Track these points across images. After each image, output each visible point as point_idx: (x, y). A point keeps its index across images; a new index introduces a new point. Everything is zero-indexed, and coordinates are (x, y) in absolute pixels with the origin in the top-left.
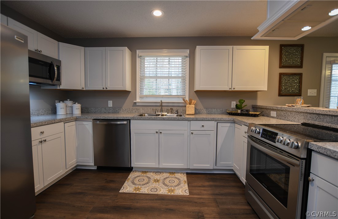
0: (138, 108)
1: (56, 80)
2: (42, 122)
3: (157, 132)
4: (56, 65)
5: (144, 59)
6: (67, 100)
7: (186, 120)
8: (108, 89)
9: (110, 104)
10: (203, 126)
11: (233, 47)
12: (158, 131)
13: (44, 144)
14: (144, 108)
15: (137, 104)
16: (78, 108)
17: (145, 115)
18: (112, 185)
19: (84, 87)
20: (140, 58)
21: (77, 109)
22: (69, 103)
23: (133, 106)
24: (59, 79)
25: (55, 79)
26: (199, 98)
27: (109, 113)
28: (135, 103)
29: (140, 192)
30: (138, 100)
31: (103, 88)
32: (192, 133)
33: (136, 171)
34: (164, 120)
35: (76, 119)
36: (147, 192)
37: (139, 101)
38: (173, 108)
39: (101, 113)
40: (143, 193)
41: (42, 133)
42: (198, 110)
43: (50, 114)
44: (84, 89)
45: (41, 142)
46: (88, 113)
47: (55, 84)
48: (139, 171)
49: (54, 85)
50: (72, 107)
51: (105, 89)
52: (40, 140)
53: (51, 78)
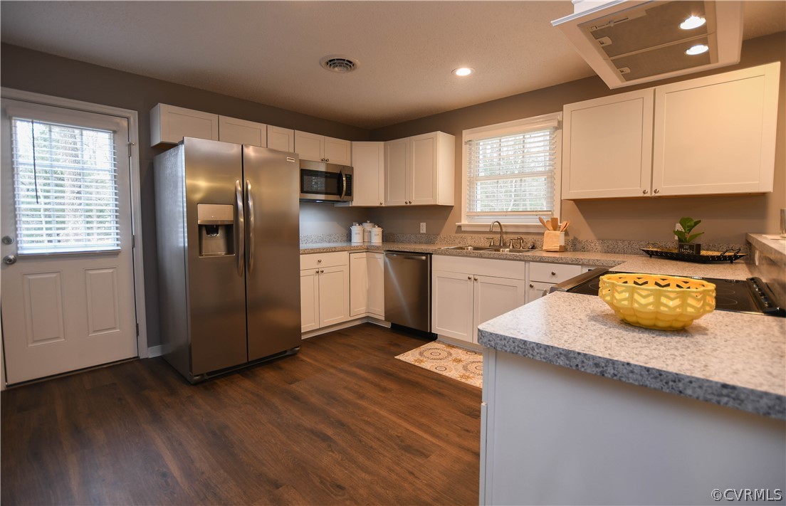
0: (464, 235)
1: (345, 195)
2: (319, 249)
3: (469, 278)
4: (346, 175)
5: (478, 144)
6: (366, 222)
7: (521, 260)
8: (413, 204)
9: (423, 228)
10: (553, 274)
11: (655, 90)
12: (471, 276)
13: (322, 276)
14: (473, 235)
15: (463, 229)
16: (377, 233)
17: (467, 249)
18: (393, 349)
19: (383, 202)
20: (470, 145)
21: (376, 235)
22: (368, 226)
23: (457, 232)
24: (349, 192)
25: (344, 193)
26: (584, 217)
27: (421, 243)
28: (460, 227)
29: (419, 365)
30: (464, 221)
31: (406, 203)
32: (531, 286)
33: (439, 342)
34: (482, 257)
35: (368, 249)
36: (428, 368)
37: (467, 223)
38: (523, 237)
39: (409, 242)
40: (424, 367)
41: (319, 261)
42: (580, 243)
43: (344, 241)
44: (383, 205)
45: (318, 272)
46: (394, 242)
47: (345, 200)
48: (443, 343)
49: (345, 202)
50: (370, 232)
51: (409, 204)
52: (317, 270)
53: (339, 193)
